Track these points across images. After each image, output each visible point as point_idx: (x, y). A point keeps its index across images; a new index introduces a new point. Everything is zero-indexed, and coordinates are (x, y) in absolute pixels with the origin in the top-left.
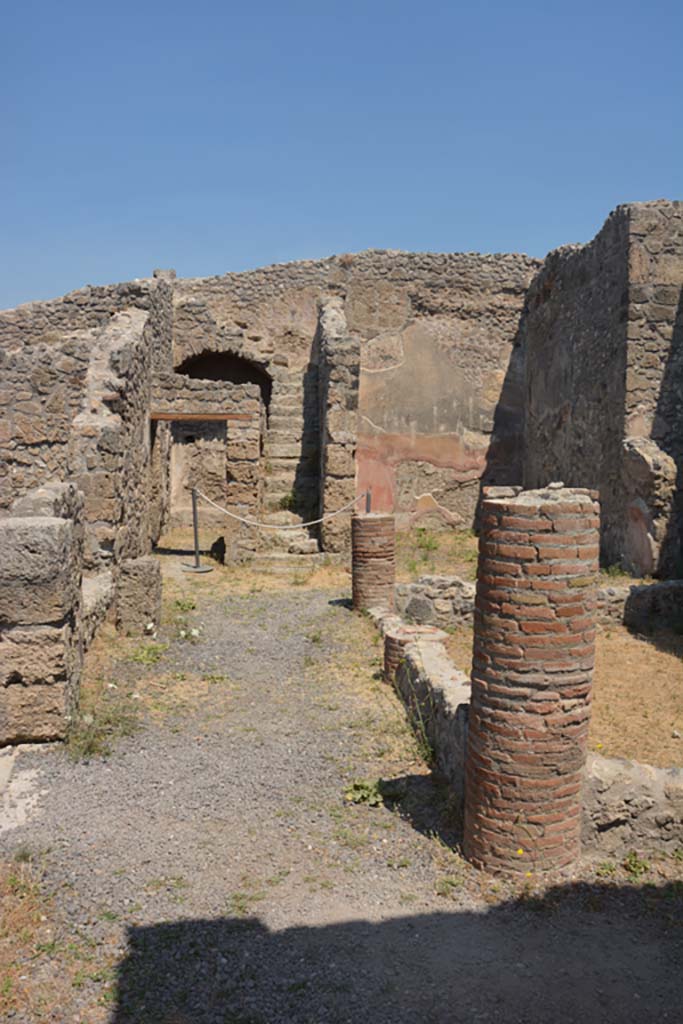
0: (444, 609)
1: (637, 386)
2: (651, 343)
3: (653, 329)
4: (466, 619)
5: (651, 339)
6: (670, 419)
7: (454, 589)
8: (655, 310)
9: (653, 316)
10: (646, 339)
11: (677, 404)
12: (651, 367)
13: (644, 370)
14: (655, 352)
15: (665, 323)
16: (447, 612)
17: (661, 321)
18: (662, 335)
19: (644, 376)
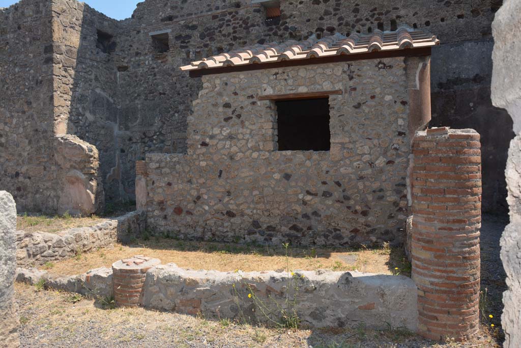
0: (22, 256)
1: (60, 104)
2: (65, 79)
3: (66, 71)
4: (37, 260)
5: (65, 76)
6: (76, 124)
7: (27, 239)
8: (67, 59)
9: (66, 64)
10: (63, 76)
11: (79, 116)
12: (66, 93)
13: (62, 95)
14: (67, 84)
15: (71, 69)
16: (24, 258)
17: (70, 67)
18: (70, 75)
19: (62, 99)
